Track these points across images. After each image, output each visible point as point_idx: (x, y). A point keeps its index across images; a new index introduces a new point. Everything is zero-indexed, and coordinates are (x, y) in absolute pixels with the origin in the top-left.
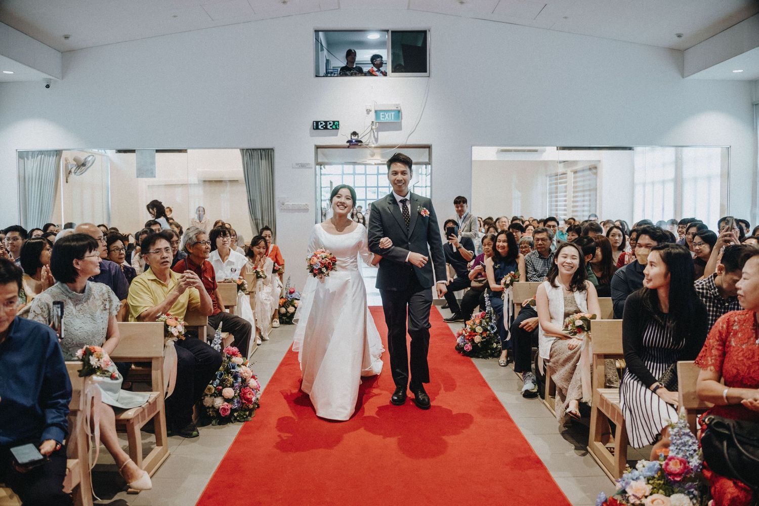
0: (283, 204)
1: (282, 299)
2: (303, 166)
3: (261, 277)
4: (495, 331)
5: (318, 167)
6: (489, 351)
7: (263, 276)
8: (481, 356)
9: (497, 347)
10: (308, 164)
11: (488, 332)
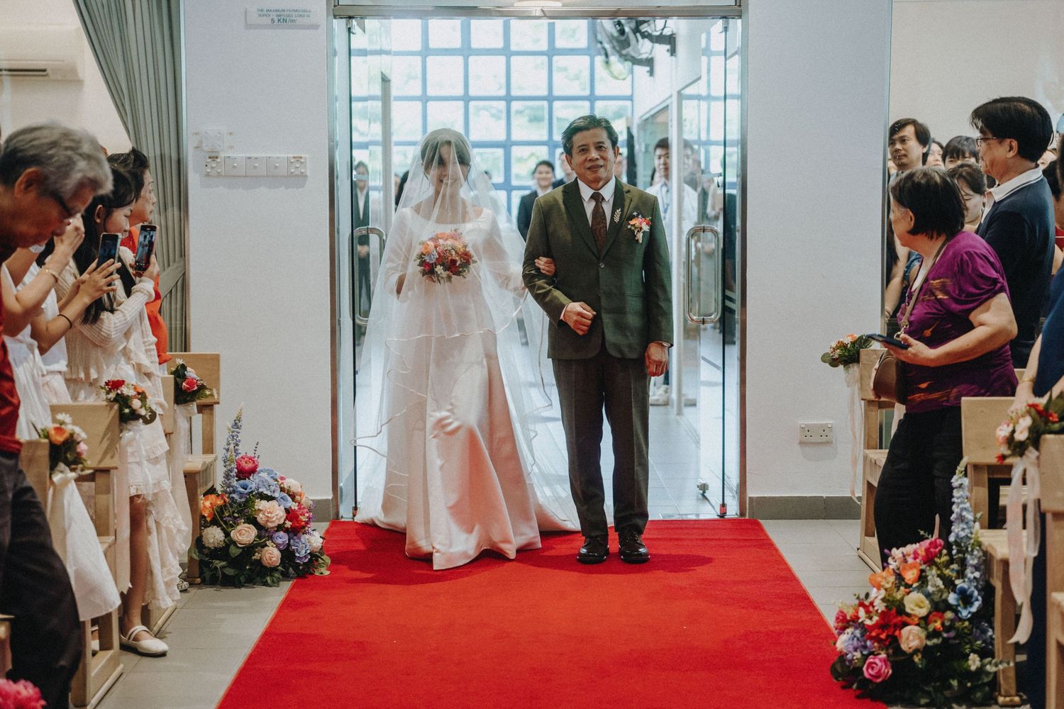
0: (214, 158)
1: (213, 497)
2: (283, 19)
3: (134, 416)
4: (974, 609)
5: (339, 25)
6: (955, 683)
7: (143, 412)
8: (923, 701)
9: (981, 670)
10: (304, 13)
11: (949, 615)
